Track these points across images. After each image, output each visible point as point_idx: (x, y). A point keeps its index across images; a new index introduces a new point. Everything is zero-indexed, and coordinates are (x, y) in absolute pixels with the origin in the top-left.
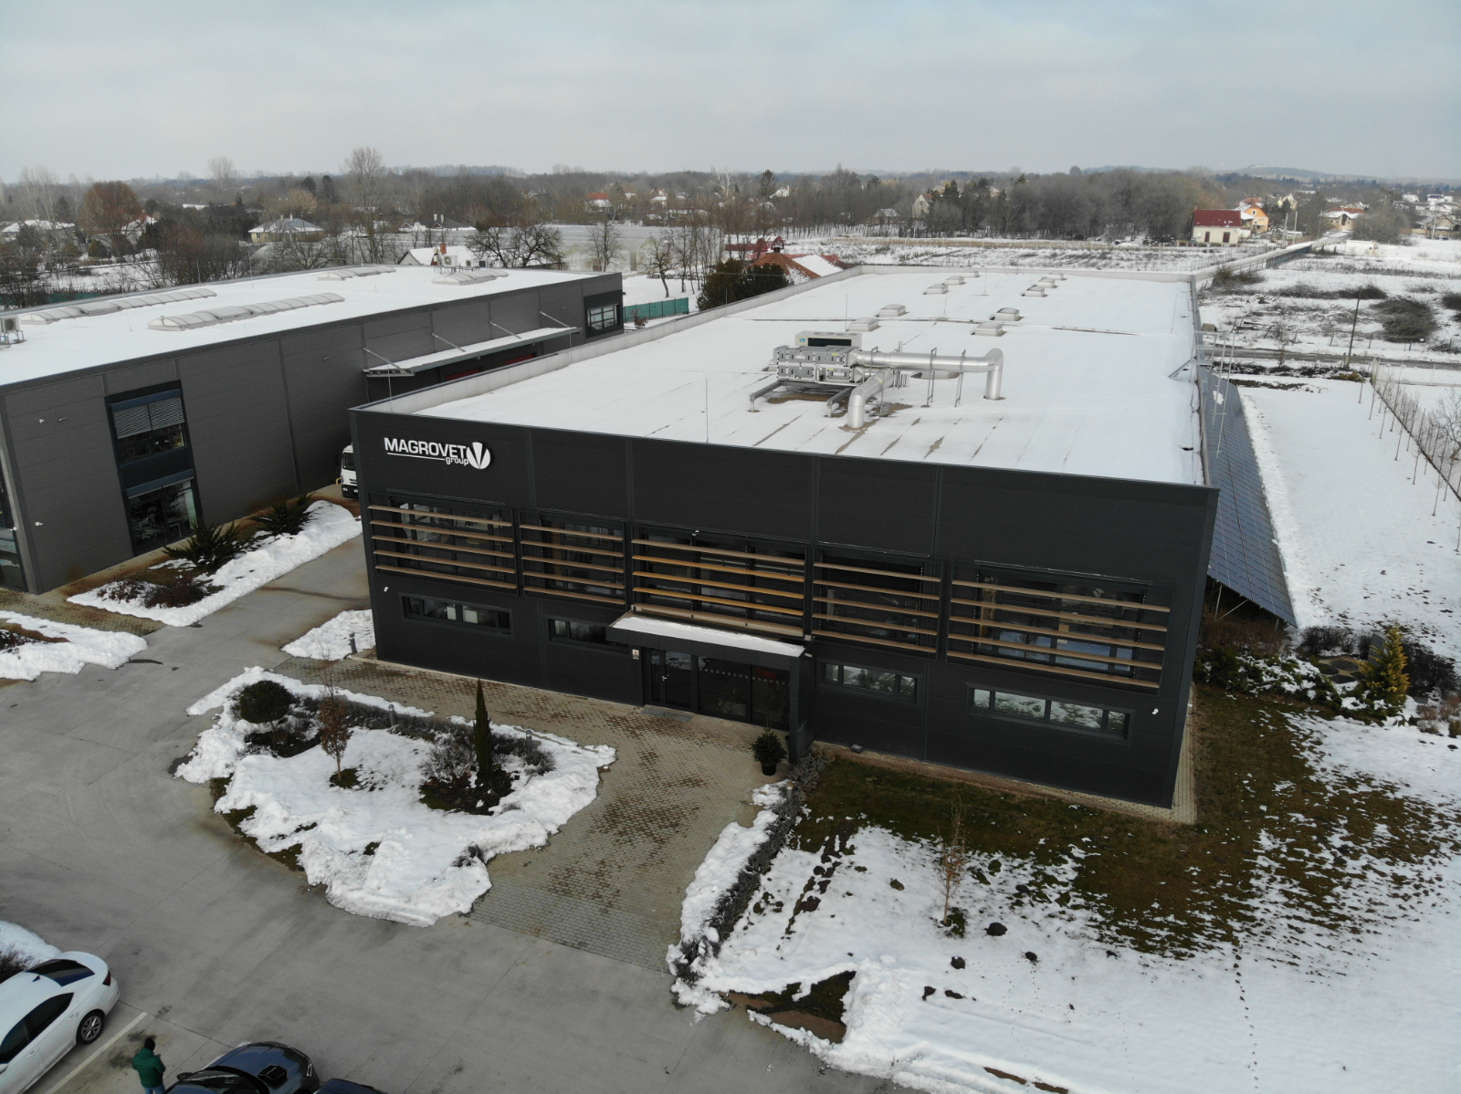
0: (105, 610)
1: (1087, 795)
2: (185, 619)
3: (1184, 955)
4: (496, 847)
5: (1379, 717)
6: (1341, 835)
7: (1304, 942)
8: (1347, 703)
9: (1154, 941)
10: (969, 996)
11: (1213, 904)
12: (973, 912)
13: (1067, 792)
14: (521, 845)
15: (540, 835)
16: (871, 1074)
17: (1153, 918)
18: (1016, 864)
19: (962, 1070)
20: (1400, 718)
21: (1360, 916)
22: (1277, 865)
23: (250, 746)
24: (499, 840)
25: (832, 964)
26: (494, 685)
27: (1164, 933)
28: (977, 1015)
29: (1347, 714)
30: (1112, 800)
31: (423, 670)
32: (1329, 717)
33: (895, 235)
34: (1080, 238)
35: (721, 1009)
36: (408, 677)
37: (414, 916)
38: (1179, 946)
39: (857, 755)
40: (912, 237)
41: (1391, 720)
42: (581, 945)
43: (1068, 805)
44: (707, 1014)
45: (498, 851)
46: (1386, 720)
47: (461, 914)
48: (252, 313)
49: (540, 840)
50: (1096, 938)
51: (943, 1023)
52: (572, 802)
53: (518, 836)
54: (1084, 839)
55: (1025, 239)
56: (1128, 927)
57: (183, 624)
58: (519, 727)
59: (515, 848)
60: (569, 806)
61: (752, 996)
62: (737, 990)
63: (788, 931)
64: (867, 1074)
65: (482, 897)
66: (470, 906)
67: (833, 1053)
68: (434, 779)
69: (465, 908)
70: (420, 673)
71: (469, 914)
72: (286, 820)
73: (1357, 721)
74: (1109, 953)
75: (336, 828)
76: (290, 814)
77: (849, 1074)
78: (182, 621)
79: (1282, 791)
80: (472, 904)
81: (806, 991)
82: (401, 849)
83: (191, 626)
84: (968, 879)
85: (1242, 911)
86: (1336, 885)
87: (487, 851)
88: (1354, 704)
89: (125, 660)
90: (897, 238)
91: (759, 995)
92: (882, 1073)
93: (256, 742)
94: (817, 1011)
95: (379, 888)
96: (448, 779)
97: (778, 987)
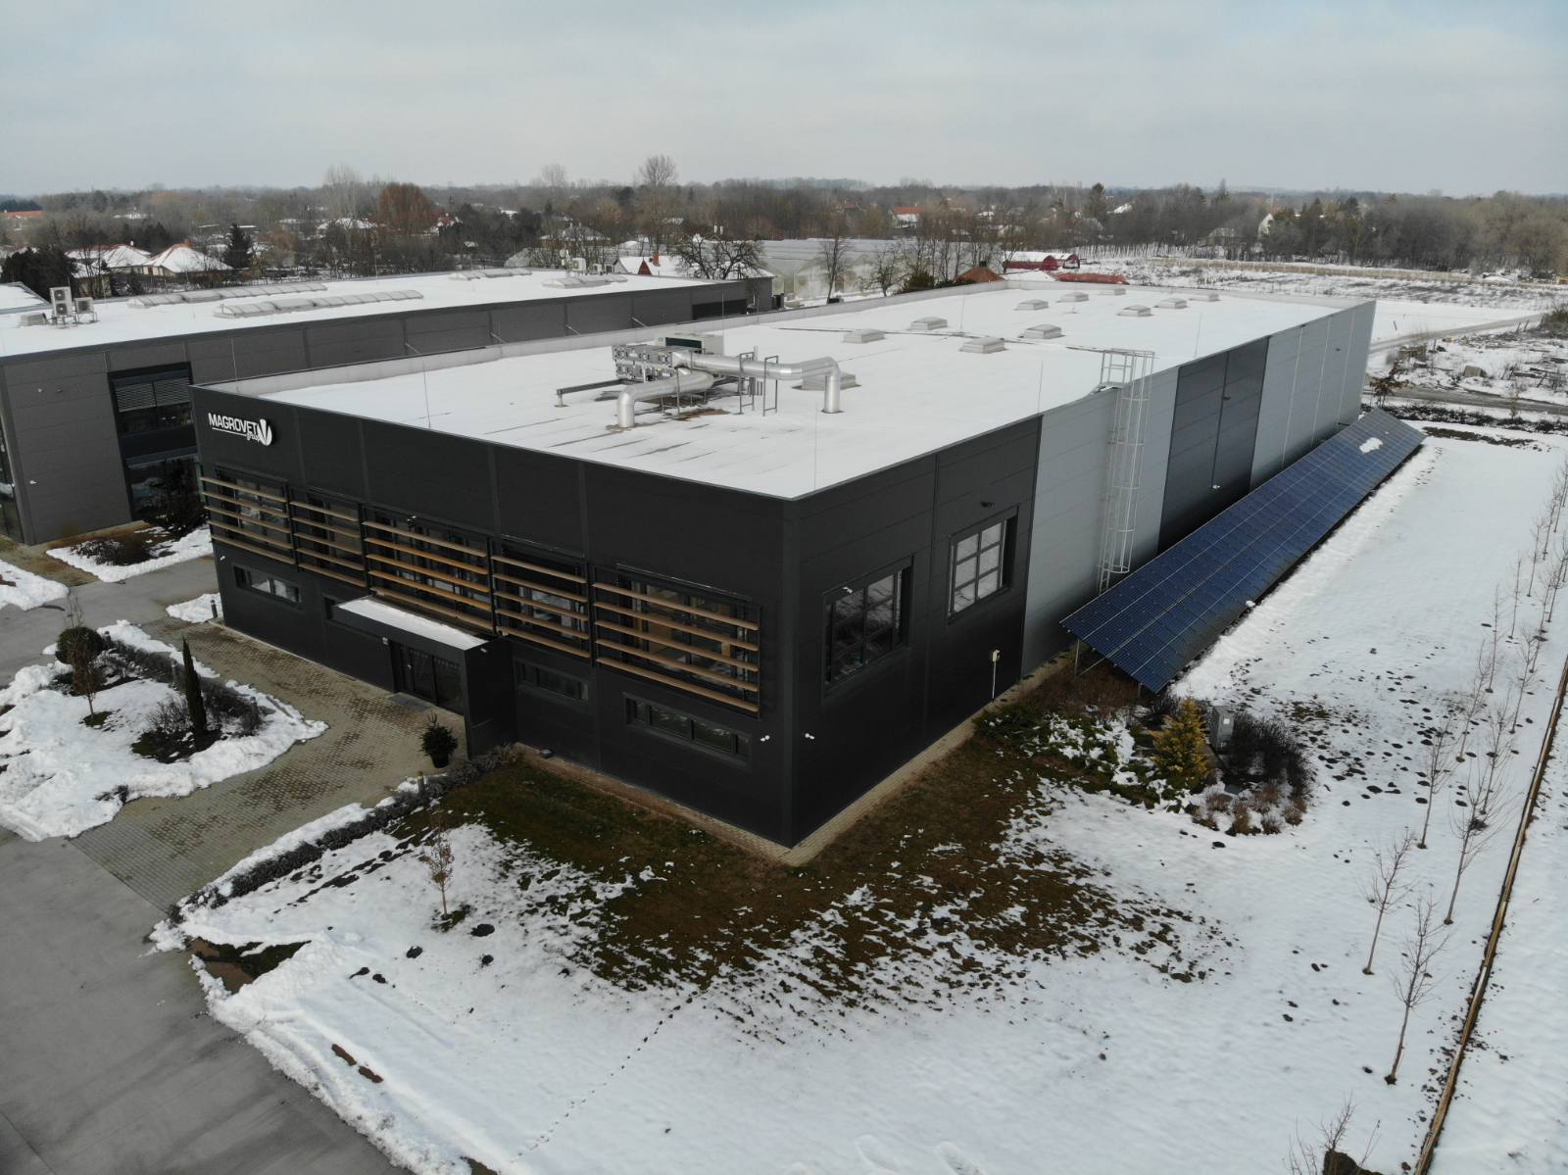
0: (66, 564)
1: (722, 824)
2: (115, 576)
3: (636, 986)
4: (142, 790)
5: (1151, 800)
6: (954, 907)
7: (778, 1002)
8: (1120, 778)
9: (623, 969)
10: (391, 983)
11: (724, 946)
12: (481, 911)
13: (704, 816)
14: (165, 793)
15: (186, 787)
16: (234, 1027)
17: (646, 947)
18: (572, 876)
19: (307, 1041)
20: (1173, 803)
21: (875, 991)
22: (840, 921)
23: (57, 683)
24: (150, 785)
25: (302, 933)
26: (295, 659)
27: (639, 962)
28: (379, 999)
29: (1116, 789)
30: (742, 832)
31: (252, 638)
32: (1091, 789)
33: (1222, 257)
34: (1443, 269)
35: (176, 949)
36: (237, 643)
37: (30, 832)
38: (642, 978)
39: (542, 759)
40: (1242, 260)
41: (1164, 803)
42: (125, 879)
43: (691, 829)
44: (160, 951)
45: (143, 794)
46: (1159, 803)
47: (68, 838)
48: (315, 305)
49: (184, 792)
50: (569, 955)
51: (340, 1000)
52: (239, 763)
53: (169, 784)
54: (667, 864)
55: (1376, 267)
56: (612, 950)
57: (111, 581)
58: (271, 697)
59: (158, 794)
60: (234, 767)
61: (211, 945)
62: (204, 938)
63: (302, 900)
64: (230, 1025)
65: (95, 828)
66: (79, 832)
67: (220, 1002)
68: (160, 729)
69: (73, 833)
70: (250, 641)
71: (73, 838)
72: (19, 743)
73: (1124, 799)
74: (566, 971)
75: (43, 755)
76: (25, 739)
77: (218, 1022)
78: (111, 577)
79: (939, 852)
80: (83, 832)
81: (258, 950)
82: (71, 779)
83: (117, 583)
84: (513, 881)
85: (747, 959)
86: (887, 954)
87: (133, 792)
88: (1130, 780)
89: (40, 604)
90: (1224, 261)
91: (218, 945)
92: (241, 1029)
93: (61, 682)
94: (249, 967)
95: (29, 806)
96: (171, 731)
97: (237, 941)
